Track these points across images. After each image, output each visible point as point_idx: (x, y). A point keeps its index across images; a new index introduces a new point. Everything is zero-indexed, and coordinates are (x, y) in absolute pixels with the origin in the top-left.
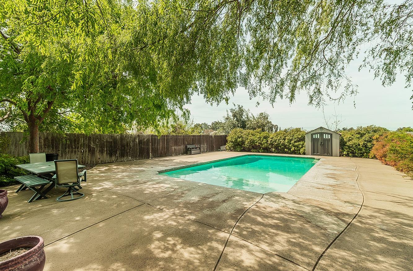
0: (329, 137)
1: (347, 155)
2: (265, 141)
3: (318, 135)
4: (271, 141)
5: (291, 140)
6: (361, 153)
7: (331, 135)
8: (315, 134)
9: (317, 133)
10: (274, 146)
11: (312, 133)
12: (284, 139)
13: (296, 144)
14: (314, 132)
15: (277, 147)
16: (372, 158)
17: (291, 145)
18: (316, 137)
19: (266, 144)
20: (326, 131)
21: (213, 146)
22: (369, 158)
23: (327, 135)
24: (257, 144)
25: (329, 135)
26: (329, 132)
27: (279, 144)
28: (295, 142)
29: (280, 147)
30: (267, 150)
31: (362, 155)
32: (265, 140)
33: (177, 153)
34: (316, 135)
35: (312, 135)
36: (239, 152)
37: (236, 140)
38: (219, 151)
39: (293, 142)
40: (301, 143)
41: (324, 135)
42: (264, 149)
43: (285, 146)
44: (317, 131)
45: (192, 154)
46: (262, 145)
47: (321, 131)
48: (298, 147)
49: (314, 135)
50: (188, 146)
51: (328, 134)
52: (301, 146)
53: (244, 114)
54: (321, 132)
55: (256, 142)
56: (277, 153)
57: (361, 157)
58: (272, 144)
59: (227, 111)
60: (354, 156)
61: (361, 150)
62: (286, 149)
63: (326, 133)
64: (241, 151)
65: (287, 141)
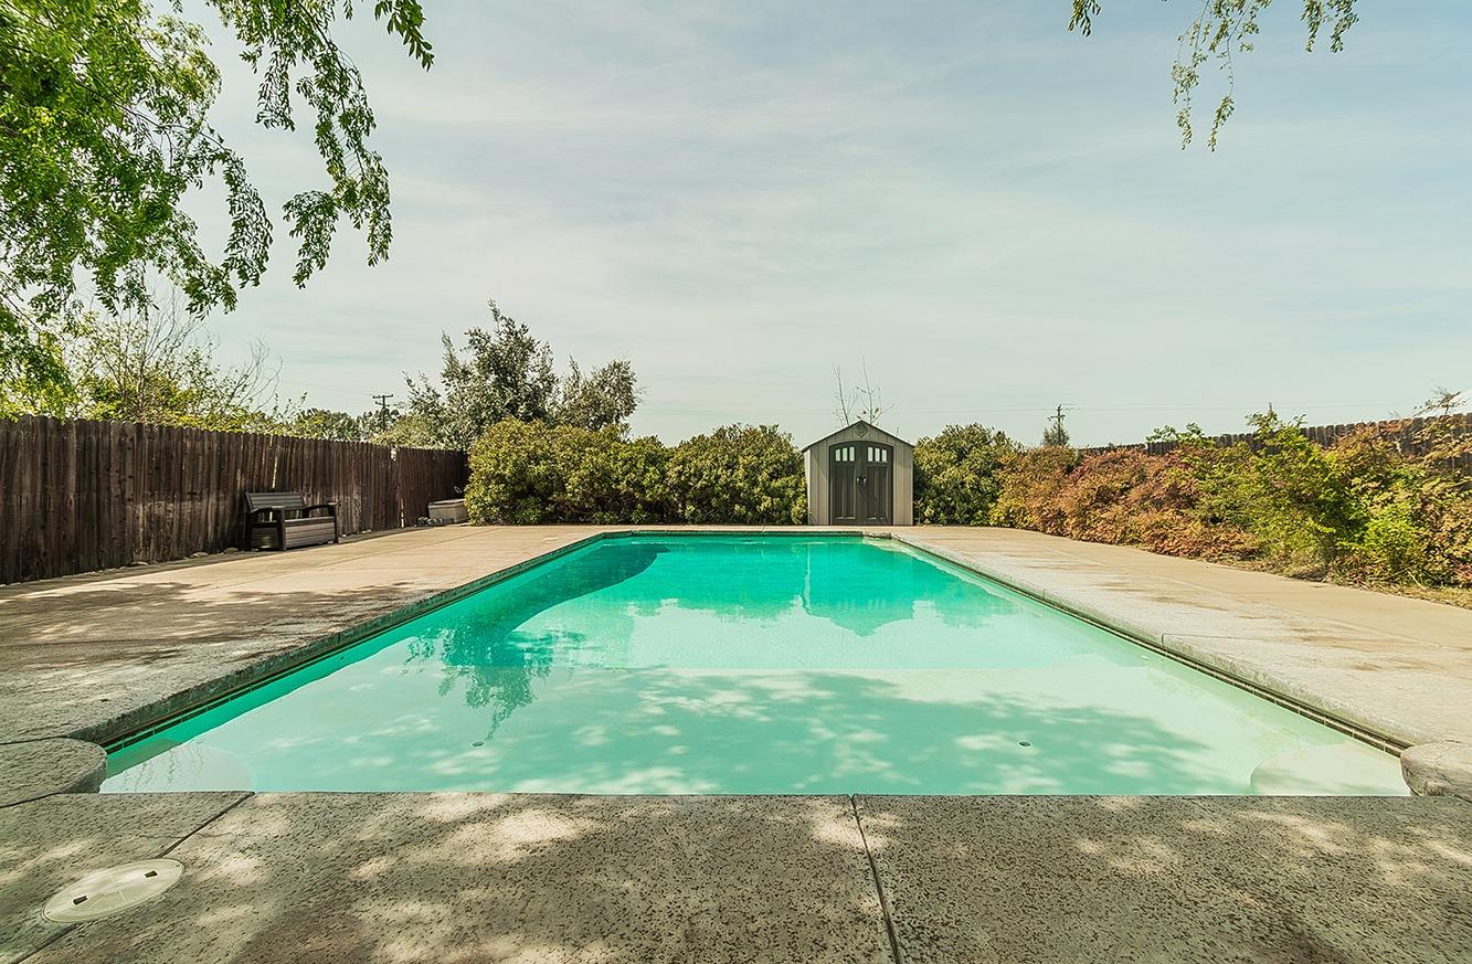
0: (884, 459)
1: (934, 521)
2: (652, 474)
3: (852, 449)
4: (680, 473)
5: (756, 469)
6: (968, 512)
7: (890, 450)
8: (840, 446)
9: (847, 445)
10: (690, 495)
11: (832, 442)
12: (731, 466)
13: (776, 484)
14: (840, 440)
15: (703, 500)
16: (1000, 525)
17: (756, 490)
18: (845, 459)
19: (659, 488)
20: (874, 438)
21: (396, 504)
22: (988, 525)
23: (877, 450)
24: (622, 486)
25: (884, 452)
26: (883, 440)
27: (713, 485)
28: (772, 477)
29: (718, 496)
30: (660, 511)
31: (969, 519)
32: (654, 472)
33: (174, 547)
34: (845, 450)
35: (832, 449)
36: (535, 524)
37: (521, 471)
38: (425, 524)
39: (763, 477)
40: (791, 480)
41: (870, 449)
42: (648, 506)
43: (735, 494)
44: (848, 438)
45: (288, 542)
46: (642, 490)
47: (862, 436)
48: (782, 497)
49: (838, 452)
50: (257, 501)
51: (882, 446)
52: (791, 493)
53: (533, 360)
54: (858, 438)
55: (618, 482)
56: (701, 523)
57: (967, 522)
58: (683, 487)
59: (447, 342)
60: (952, 522)
61: (966, 499)
62: (737, 507)
63: (875, 445)
64: (546, 520)
65: (740, 473)
